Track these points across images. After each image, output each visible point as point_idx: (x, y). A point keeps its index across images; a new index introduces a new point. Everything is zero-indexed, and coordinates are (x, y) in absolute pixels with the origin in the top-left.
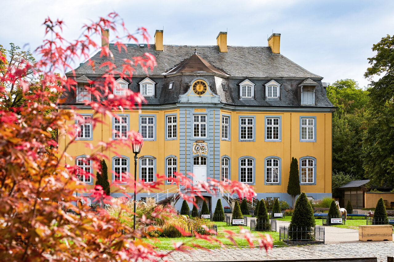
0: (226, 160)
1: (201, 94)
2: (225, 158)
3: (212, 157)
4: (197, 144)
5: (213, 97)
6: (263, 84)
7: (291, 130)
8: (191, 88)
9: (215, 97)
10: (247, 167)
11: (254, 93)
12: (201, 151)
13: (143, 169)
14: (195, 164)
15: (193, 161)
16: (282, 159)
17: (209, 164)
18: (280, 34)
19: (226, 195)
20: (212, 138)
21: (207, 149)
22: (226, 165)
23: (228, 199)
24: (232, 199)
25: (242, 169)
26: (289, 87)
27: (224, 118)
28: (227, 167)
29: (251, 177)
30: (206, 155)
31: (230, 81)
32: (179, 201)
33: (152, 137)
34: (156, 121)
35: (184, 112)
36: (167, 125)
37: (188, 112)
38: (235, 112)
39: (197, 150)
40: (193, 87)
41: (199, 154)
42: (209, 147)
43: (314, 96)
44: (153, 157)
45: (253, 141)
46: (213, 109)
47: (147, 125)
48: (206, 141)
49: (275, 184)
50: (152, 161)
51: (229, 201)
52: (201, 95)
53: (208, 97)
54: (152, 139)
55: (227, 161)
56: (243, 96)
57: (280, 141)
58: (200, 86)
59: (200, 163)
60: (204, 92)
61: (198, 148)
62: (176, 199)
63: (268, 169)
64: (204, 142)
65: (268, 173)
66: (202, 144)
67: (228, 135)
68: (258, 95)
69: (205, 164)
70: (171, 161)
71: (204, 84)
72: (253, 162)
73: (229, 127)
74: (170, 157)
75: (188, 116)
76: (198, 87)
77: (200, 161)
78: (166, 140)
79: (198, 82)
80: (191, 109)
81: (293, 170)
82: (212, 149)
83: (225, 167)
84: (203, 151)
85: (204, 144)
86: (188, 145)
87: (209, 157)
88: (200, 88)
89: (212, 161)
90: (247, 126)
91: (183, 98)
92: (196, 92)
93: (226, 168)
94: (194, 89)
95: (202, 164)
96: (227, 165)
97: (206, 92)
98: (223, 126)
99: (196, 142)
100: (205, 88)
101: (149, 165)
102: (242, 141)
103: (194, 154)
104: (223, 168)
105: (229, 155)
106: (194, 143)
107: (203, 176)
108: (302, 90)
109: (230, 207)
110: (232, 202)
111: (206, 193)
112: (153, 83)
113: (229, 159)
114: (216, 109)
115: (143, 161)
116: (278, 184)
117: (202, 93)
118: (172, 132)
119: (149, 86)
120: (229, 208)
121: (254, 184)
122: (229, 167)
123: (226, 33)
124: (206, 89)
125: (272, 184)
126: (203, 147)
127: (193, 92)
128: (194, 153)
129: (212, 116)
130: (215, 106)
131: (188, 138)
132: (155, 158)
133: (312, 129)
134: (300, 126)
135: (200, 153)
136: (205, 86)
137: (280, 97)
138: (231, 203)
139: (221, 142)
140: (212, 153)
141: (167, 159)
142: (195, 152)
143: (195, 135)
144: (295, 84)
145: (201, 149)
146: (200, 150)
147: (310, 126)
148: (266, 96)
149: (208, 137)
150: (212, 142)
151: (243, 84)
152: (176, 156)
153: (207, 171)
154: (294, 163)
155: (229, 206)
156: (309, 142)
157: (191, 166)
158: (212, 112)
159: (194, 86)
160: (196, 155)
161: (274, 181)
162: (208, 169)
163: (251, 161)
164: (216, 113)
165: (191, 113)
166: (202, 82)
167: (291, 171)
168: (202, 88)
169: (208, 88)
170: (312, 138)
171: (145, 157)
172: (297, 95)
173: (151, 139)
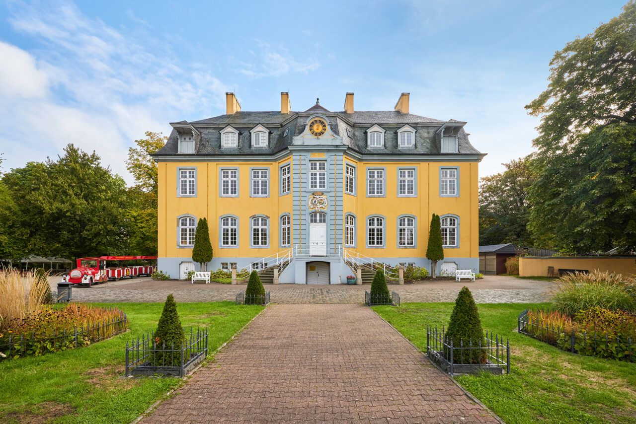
0: (351, 218)
1: (319, 135)
2: (349, 215)
3: (333, 213)
4: (314, 197)
5: (334, 139)
6: (394, 131)
7: (429, 183)
8: (307, 128)
9: (337, 139)
10: (375, 227)
11: (385, 141)
12: (319, 206)
13: (255, 229)
14: (312, 221)
15: (310, 218)
16: (418, 218)
17: (329, 222)
18: (409, 94)
19: (349, 260)
20: (333, 190)
21: (326, 204)
22: (350, 224)
23: (351, 265)
24: (357, 266)
25: (370, 230)
26: (426, 135)
27: (348, 168)
28: (352, 226)
29: (381, 239)
30: (325, 210)
31: (356, 129)
32: (287, 267)
33: (266, 193)
34: (269, 174)
35: (298, 158)
36: (281, 178)
37: (303, 158)
38: (362, 163)
39: (314, 204)
40: (309, 126)
41: (316, 209)
42: (329, 201)
43: (457, 142)
44: (266, 216)
45: (383, 197)
46: (334, 154)
47: (260, 179)
48: (325, 194)
49: (410, 247)
50: (266, 220)
51: (353, 268)
52: (320, 137)
53: (327, 139)
54: (266, 195)
55: (352, 220)
56: (371, 145)
57: (416, 196)
58: (318, 126)
59: (318, 221)
60: (323, 133)
61: (315, 201)
62: (283, 265)
63: (401, 230)
64: (323, 194)
65: (401, 235)
66: (320, 196)
67: (353, 189)
68: (389, 144)
69: (324, 221)
70: (285, 219)
71: (322, 123)
72: (383, 222)
73: (355, 179)
74: (284, 216)
75: (303, 162)
76: (315, 127)
77: (318, 218)
78: (280, 195)
79: (316, 121)
80: (306, 154)
81: (435, 230)
82: (333, 203)
83: (349, 226)
84: (321, 206)
85: (323, 197)
86: (303, 199)
87: (329, 213)
88: (318, 128)
89: (333, 217)
90: (375, 179)
91: (297, 140)
92: (313, 133)
93: (350, 228)
94: (310, 130)
95: (320, 221)
96: (352, 224)
97: (326, 133)
98: (347, 177)
99: (313, 194)
100: (324, 128)
101: (262, 225)
102: (370, 197)
103: (310, 210)
104: (348, 228)
105: (354, 213)
106: (310, 196)
107: (322, 236)
108: (442, 135)
109: (355, 277)
110: (358, 270)
111: (323, 258)
112: (266, 132)
113: (354, 217)
114: (337, 154)
115: (255, 220)
116: (414, 247)
117: (321, 133)
118: (286, 185)
119: (262, 135)
120: (354, 279)
121: (385, 247)
122: (355, 227)
123: (352, 94)
124: (325, 130)
125: (406, 248)
126: (321, 200)
127: (309, 132)
128: (310, 208)
129: (333, 162)
130: (336, 149)
131: (303, 189)
132: (269, 217)
133: (454, 181)
134: (440, 178)
135: (318, 208)
136: (325, 126)
137: (415, 145)
138: (356, 270)
139: (344, 195)
140: (333, 208)
141: (281, 218)
142: (312, 207)
143: (312, 186)
144: (432, 131)
145: (320, 203)
146: (318, 204)
147: (452, 179)
148: (398, 144)
149: (327, 188)
150: (333, 194)
151: (371, 131)
152: (289, 214)
153: (327, 231)
154: (436, 221)
155: (353, 275)
156: (451, 197)
157: (307, 224)
158: (333, 158)
159: (311, 126)
160: (313, 210)
161: (408, 244)
162: (327, 228)
163: (381, 220)
164: (338, 158)
165: (306, 159)
166: (320, 121)
167: (431, 230)
168: (321, 128)
169: (328, 128)
170: (454, 193)
171: (257, 216)
172: (435, 143)
173: (264, 195)
